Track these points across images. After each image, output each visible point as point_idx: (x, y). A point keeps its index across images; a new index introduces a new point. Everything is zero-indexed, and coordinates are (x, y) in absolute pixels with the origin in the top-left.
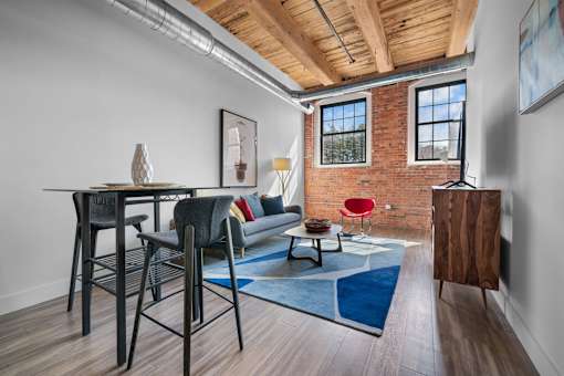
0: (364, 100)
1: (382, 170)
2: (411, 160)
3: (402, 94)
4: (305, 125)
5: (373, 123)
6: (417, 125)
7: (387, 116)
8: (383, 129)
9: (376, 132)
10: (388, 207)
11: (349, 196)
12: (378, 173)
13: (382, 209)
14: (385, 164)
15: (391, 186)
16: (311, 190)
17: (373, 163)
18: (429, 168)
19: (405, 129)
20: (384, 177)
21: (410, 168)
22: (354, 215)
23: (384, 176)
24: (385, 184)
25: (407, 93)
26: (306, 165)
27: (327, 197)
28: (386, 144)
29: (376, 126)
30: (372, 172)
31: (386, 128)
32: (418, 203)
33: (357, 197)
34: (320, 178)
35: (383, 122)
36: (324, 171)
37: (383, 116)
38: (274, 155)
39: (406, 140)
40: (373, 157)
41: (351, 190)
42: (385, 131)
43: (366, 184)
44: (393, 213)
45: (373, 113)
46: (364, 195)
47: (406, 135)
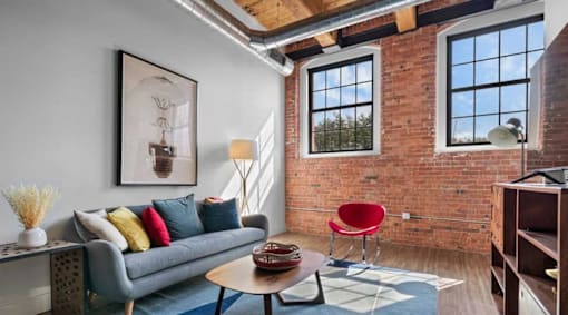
0: (370, 58)
1: (396, 161)
2: (440, 146)
3: (428, 44)
4: (286, 97)
5: (384, 91)
6: (450, 92)
7: (403, 79)
8: (397, 98)
9: (388, 103)
10: (406, 216)
11: (347, 200)
12: (390, 165)
13: (397, 219)
14: (401, 151)
15: (411, 184)
16: (295, 191)
17: (384, 149)
18: (470, 156)
19: (433, 96)
20: (399, 171)
21: (441, 156)
22: (354, 231)
23: (398, 169)
24: (401, 181)
25: (434, 43)
26: (288, 153)
27: (316, 201)
28: (402, 121)
29: (388, 94)
30: (381, 163)
31: (403, 97)
32: (453, 210)
33: (360, 201)
34: (308, 173)
35: (398, 89)
36: (312, 163)
37: (398, 79)
38: (231, 136)
39: (433, 114)
40: (383, 141)
41: (351, 190)
42: (402, 102)
43: (373, 182)
44: (414, 226)
45: (384, 75)
46: (370, 198)
47: (433, 106)
